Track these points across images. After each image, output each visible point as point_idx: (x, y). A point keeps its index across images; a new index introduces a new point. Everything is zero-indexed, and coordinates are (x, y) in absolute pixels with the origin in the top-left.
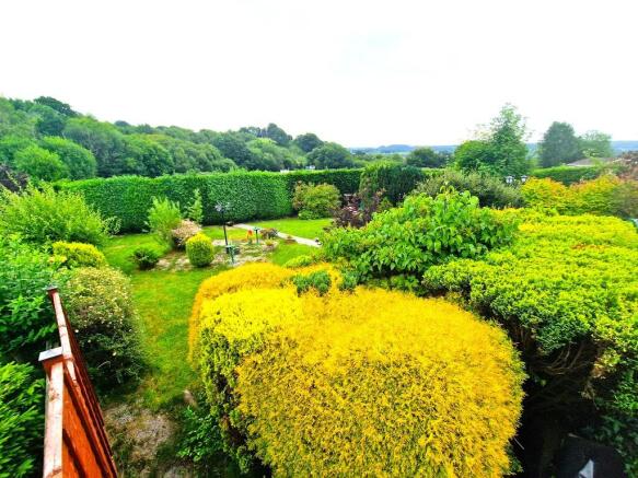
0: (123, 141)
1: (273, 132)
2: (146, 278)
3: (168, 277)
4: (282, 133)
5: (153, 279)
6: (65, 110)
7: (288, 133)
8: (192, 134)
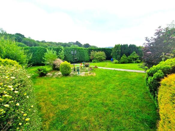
0: (38, 44)
1: (78, 43)
2: (42, 80)
3: (52, 79)
4: (80, 44)
5: (45, 80)
6: (23, 36)
7: (81, 43)
8: (56, 43)
